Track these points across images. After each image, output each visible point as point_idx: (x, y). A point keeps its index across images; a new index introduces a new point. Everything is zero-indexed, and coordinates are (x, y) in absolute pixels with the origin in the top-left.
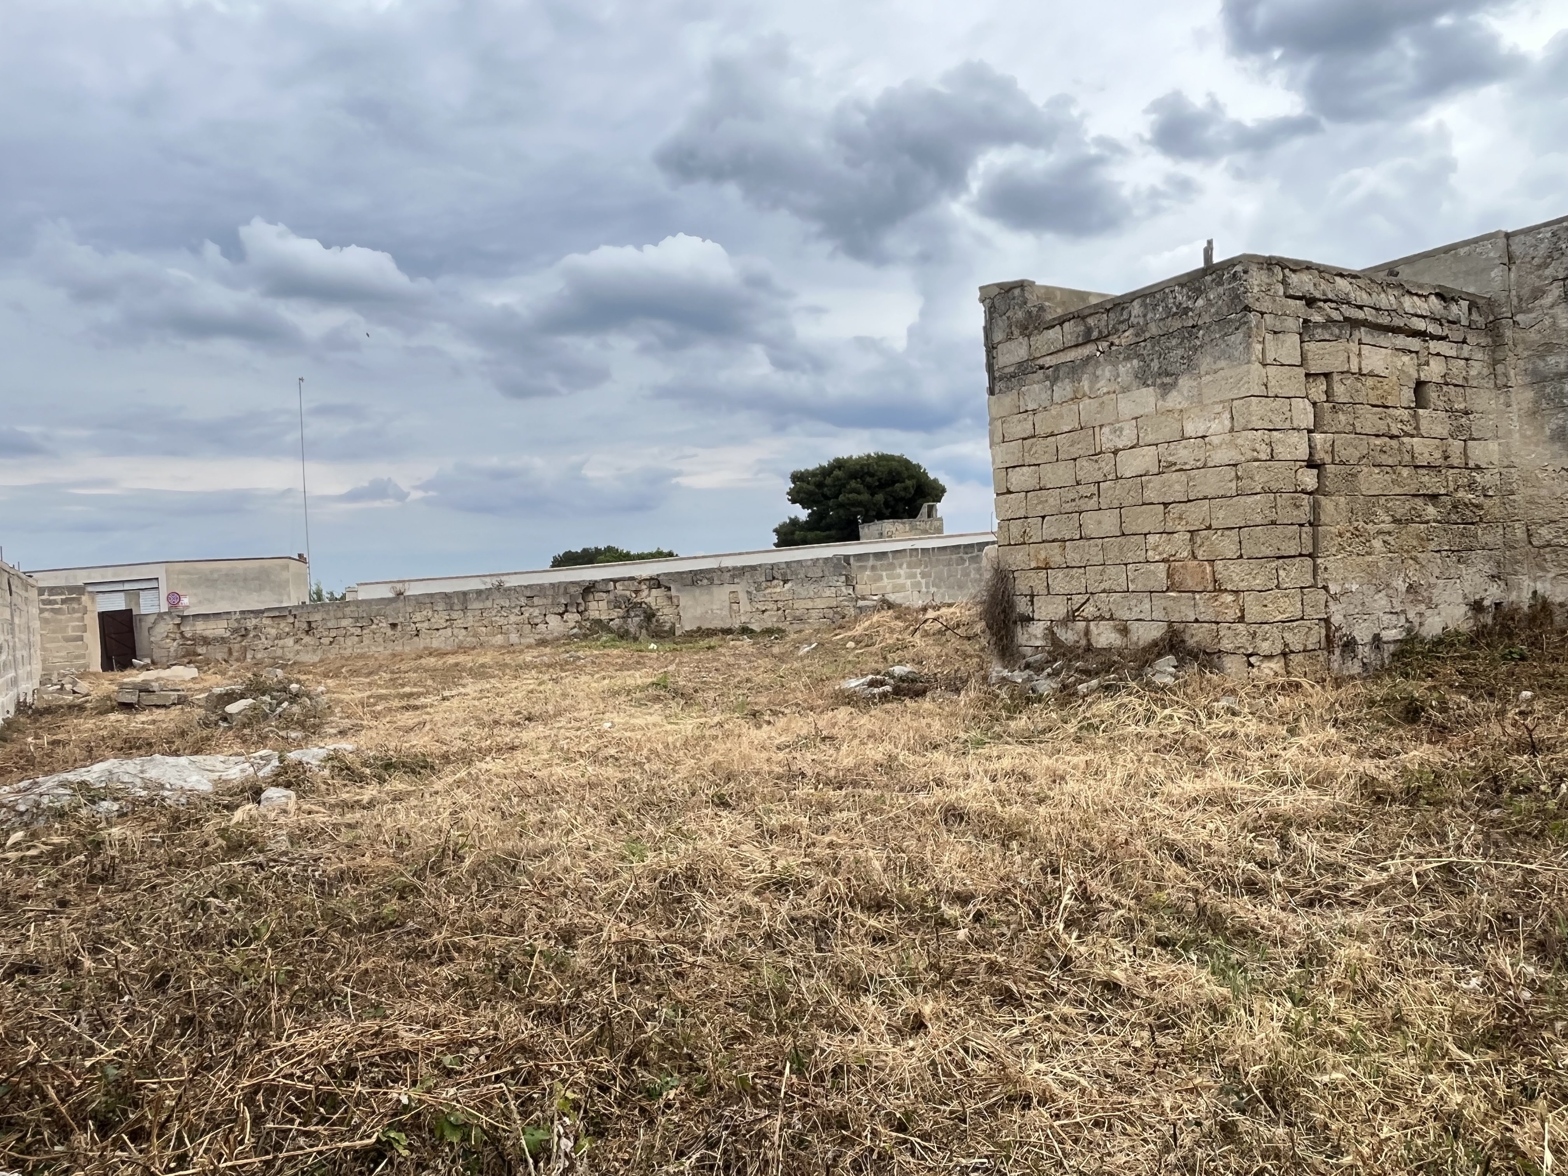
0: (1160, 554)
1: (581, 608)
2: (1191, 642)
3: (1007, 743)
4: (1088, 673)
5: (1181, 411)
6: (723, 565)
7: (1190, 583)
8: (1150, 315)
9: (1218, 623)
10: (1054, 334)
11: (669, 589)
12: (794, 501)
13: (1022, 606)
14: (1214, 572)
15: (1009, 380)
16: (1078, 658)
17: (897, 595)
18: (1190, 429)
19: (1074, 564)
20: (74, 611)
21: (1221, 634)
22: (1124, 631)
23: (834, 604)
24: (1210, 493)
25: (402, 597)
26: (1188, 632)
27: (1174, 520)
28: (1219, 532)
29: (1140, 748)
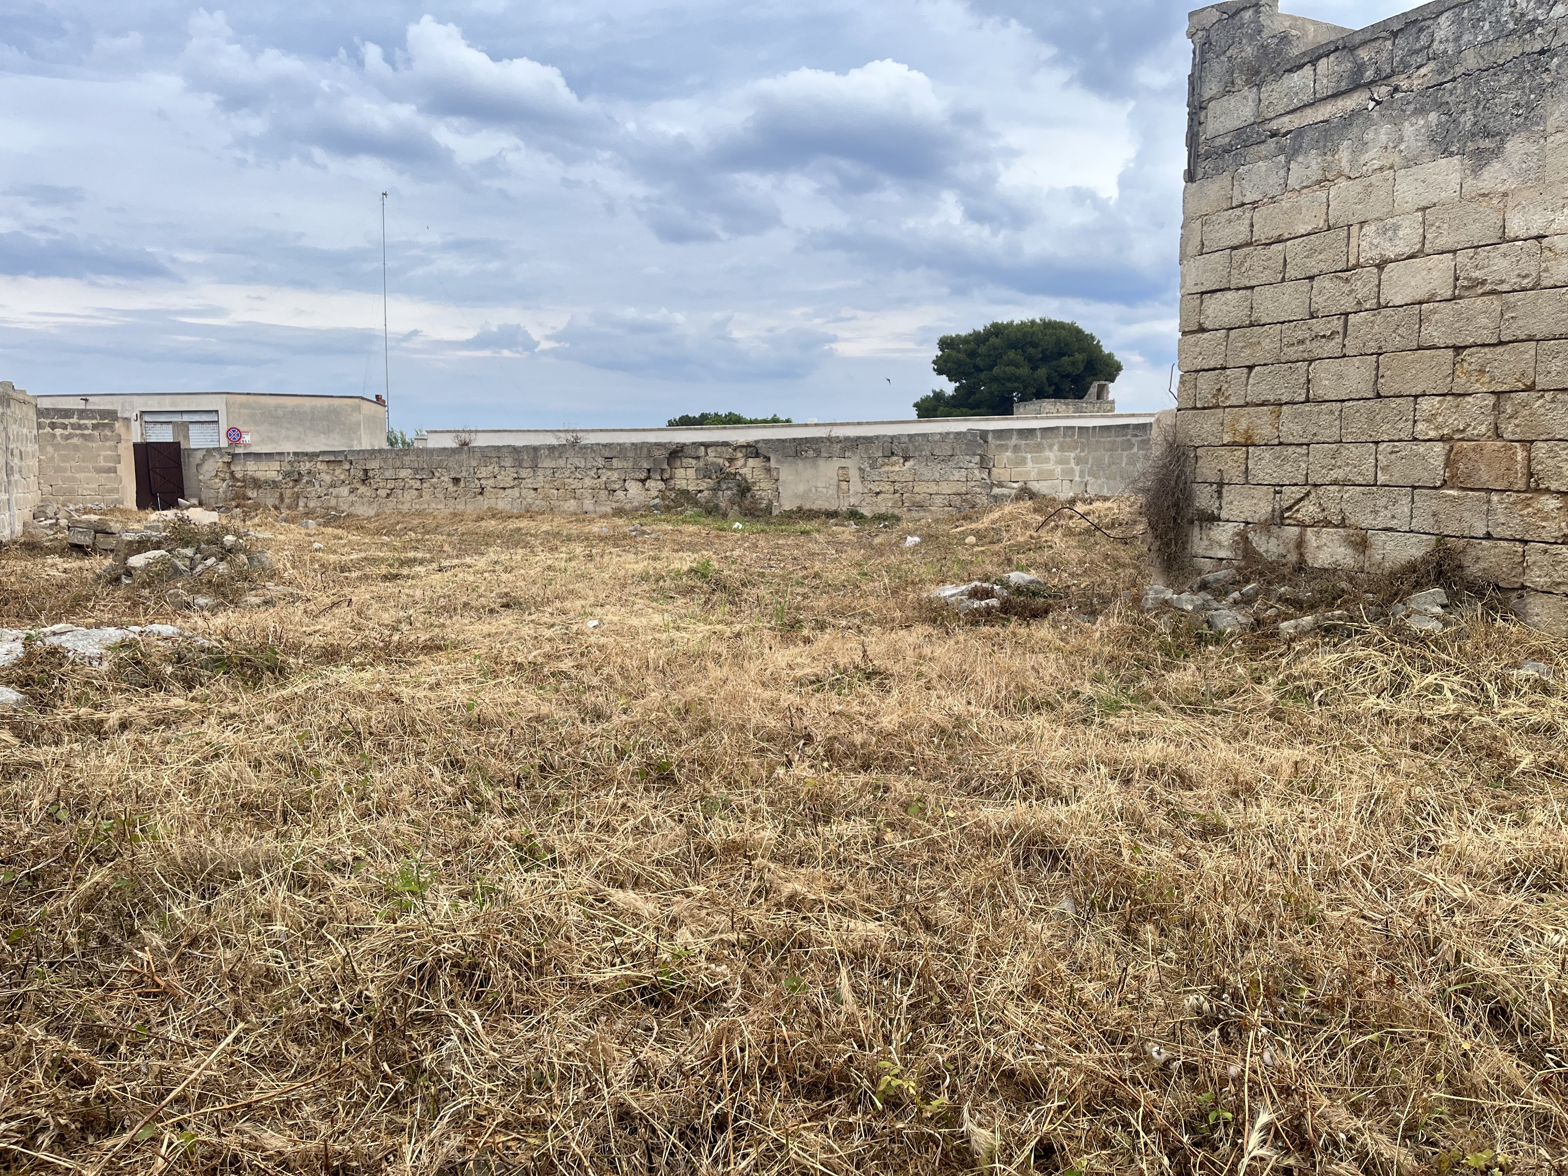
0: (1437, 428)
1: (666, 476)
2: (1473, 570)
3: (1158, 709)
4: (1300, 606)
5: (1505, 194)
6: (833, 434)
7: (1485, 476)
8: (1466, 37)
9: (1526, 542)
10: (1301, 79)
11: (769, 459)
12: (940, 372)
13: (1204, 499)
14: (1530, 460)
15: (1220, 156)
16: (1282, 579)
17: (1042, 483)
18: (1516, 225)
19: (1291, 439)
20: (106, 439)
21: (1530, 559)
22: (1362, 545)
23: (964, 490)
24: (1539, 329)
25: (466, 448)
26: (1472, 552)
27: (1469, 373)
28: (1548, 396)
29: (1386, 739)
